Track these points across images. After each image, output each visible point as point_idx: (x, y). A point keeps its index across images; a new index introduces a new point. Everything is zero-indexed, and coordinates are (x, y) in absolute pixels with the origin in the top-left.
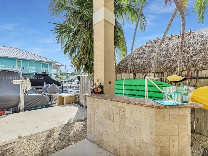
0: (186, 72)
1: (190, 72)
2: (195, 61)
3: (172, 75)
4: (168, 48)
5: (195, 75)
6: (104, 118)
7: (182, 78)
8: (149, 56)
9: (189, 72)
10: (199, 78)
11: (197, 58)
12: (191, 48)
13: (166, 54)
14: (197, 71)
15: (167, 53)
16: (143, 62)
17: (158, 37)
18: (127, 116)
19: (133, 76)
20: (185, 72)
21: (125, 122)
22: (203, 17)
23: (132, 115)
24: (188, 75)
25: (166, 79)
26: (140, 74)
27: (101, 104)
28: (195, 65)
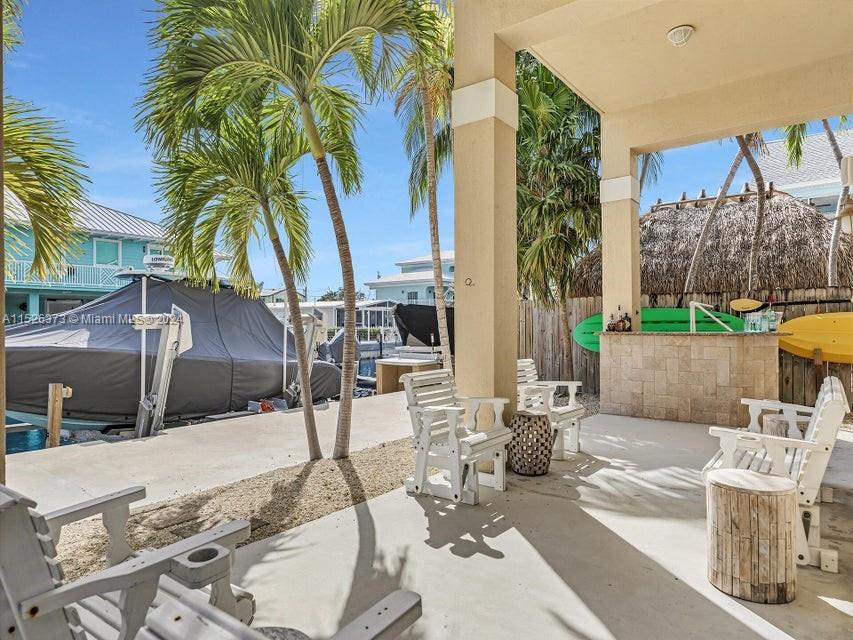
0: (767, 293)
1: (774, 294)
2: (781, 267)
3: (739, 298)
4: (719, 232)
5: (782, 298)
6: (646, 368)
7: (760, 304)
8: (671, 250)
9: (772, 293)
10: (790, 304)
11: (786, 261)
12: (774, 237)
13: (715, 248)
14: (787, 291)
15: (718, 243)
16: (656, 265)
17: (684, 193)
18: (693, 357)
19: (651, 301)
20: (765, 293)
21: (689, 366)
22: (798, 152)
23: (701, 353)
24: (769, 298)
25: (728, 306)
26: (668, 296)
27: (636, 348)
28: (781, 277)
